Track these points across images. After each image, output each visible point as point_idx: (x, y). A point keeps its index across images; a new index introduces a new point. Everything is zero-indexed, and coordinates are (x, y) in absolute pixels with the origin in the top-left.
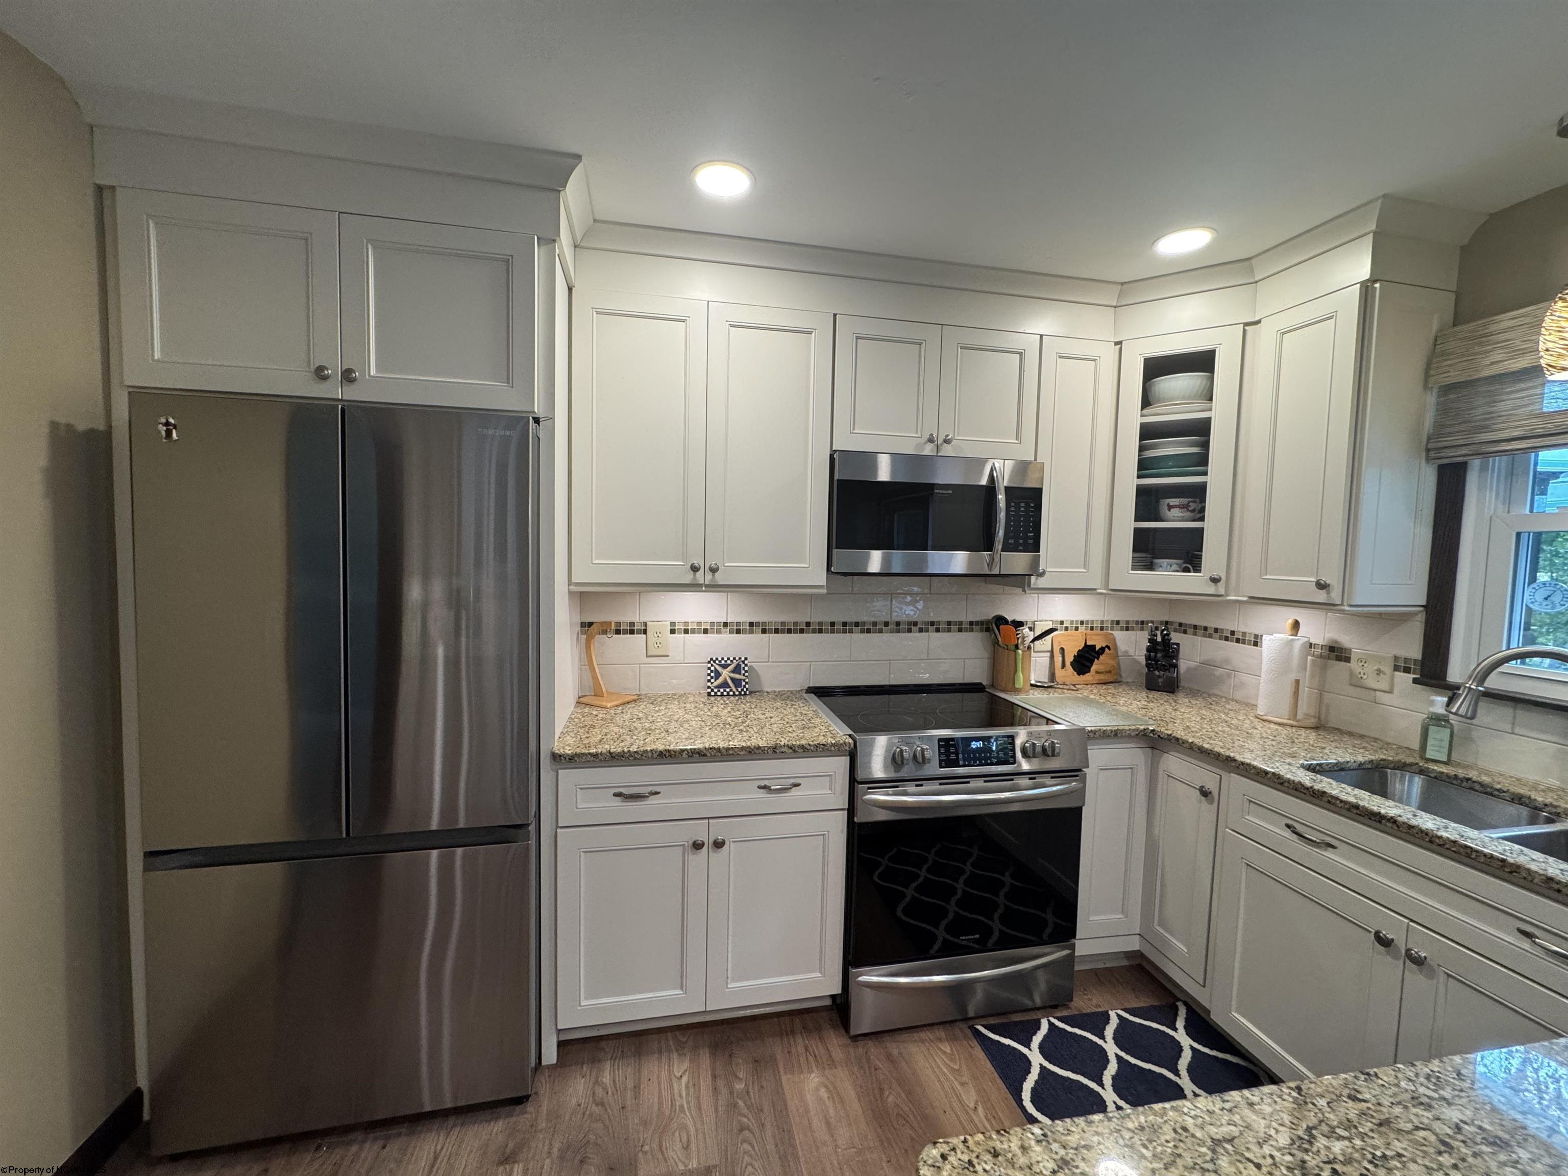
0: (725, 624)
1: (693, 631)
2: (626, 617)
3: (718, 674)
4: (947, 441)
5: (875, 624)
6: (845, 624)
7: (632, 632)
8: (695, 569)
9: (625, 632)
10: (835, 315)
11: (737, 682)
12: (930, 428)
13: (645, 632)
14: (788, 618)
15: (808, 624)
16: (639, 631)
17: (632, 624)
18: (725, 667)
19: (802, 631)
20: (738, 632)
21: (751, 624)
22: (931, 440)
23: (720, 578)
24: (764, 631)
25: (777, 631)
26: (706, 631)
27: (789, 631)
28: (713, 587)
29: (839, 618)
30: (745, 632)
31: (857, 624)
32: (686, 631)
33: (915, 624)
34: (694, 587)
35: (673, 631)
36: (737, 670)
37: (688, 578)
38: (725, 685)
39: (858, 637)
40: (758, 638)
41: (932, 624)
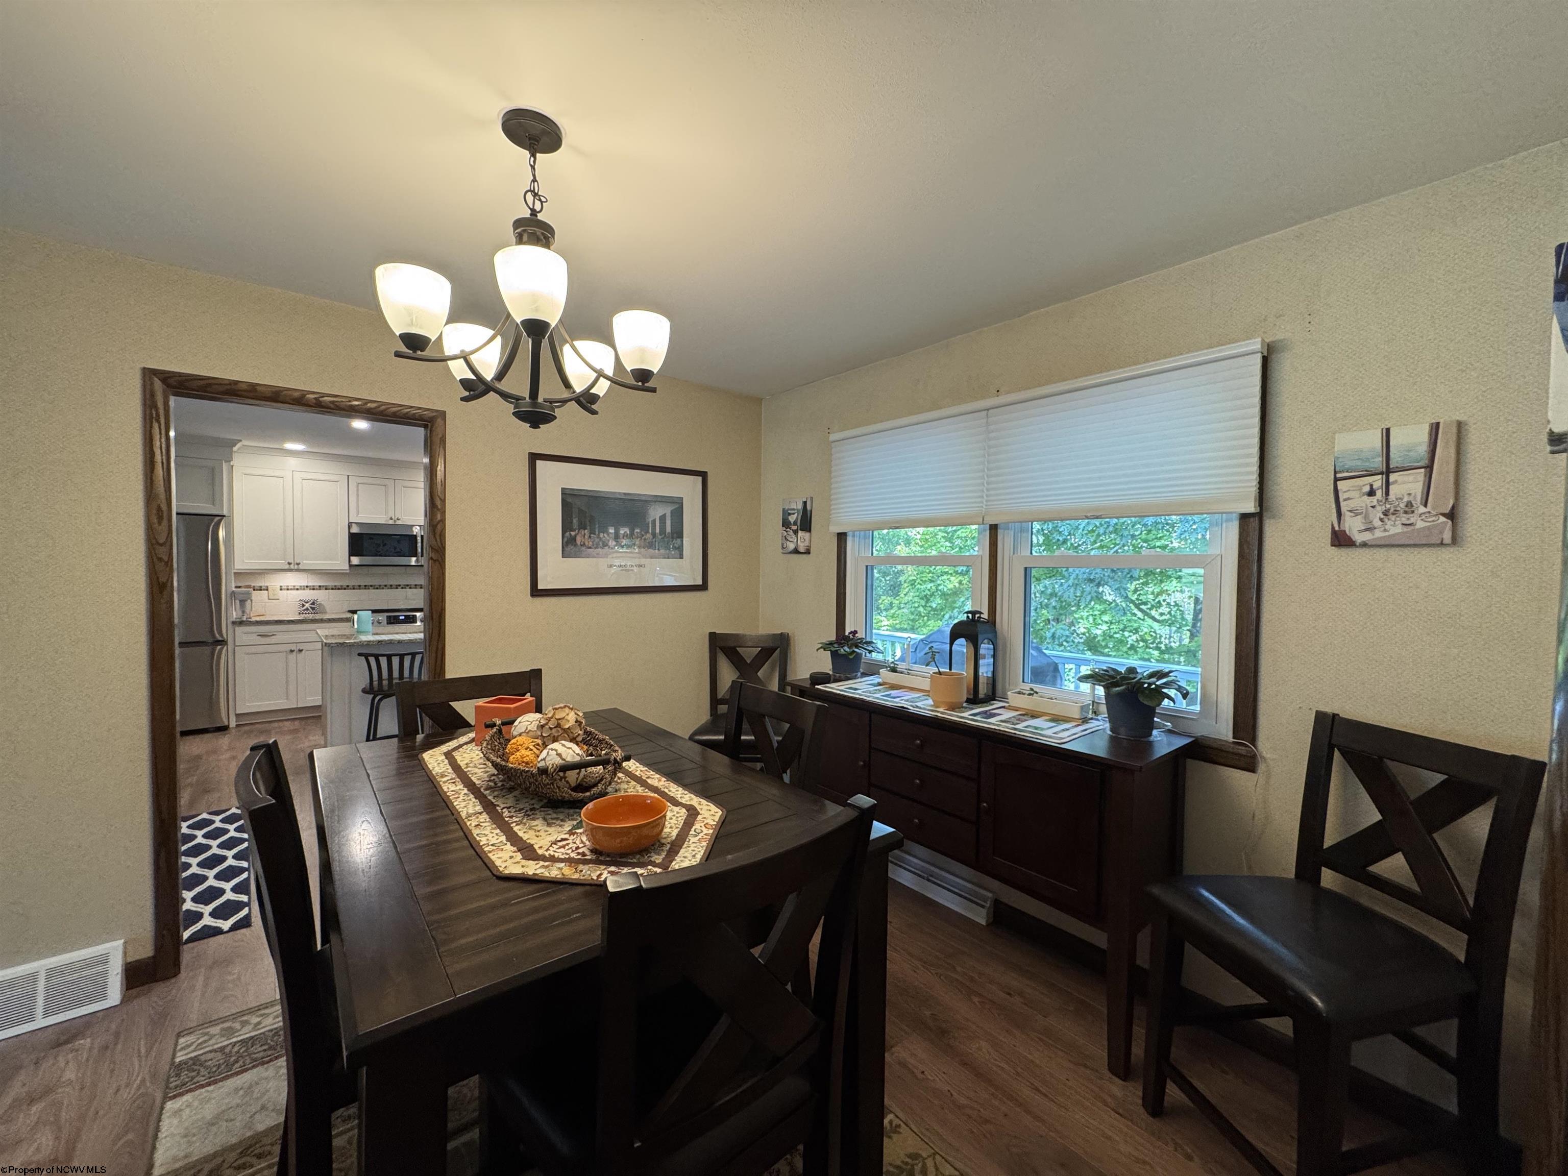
0: (307, 587)
1: (291, 589)
2: (258, 584)
3: (303, 606)
4: (398, 519)
5: (380, 586)
6: (365, 586)
7: (261, 590)
8: (289, 564)
9: (257, 590)
10: (348, 476)
11: (313, 609)
12: (391, 514)
13: (267, 590)
14: (338, 584)
15: (348, 586)
16: (264, 590)
17: (261, 587)
18: (307, 602)
19: (345, 589)
20: (314, 589)
21: (320, 586)
22: (391, 519)
23: (301, 567)
24: (326, 589)
25: (332, 589)
26: (297, 589)
27: (339, 589)
28: (298, 570)
29: (363, 584)
30: (317, 589)
31: (371, 586)
32: (288, 589)
33: (399, 586)
34: (290, 570)
35: (281, 589)
36: (313, 603)
37: (287, 567)
38: (307, 609)
39: (372, 591)
40: (323, 592)
41: (408, 585)
